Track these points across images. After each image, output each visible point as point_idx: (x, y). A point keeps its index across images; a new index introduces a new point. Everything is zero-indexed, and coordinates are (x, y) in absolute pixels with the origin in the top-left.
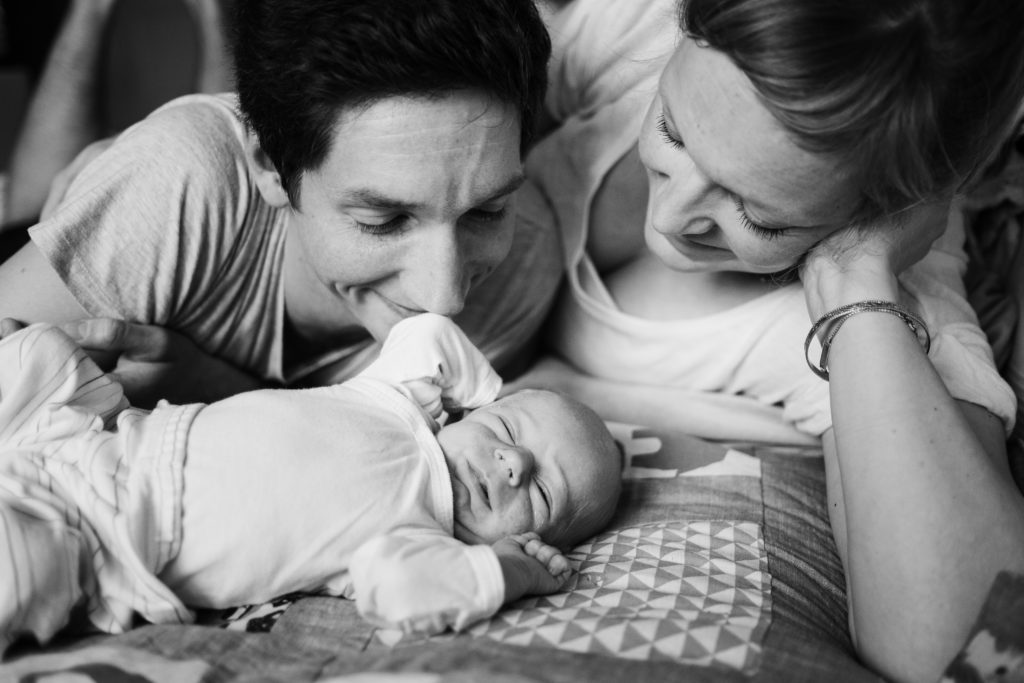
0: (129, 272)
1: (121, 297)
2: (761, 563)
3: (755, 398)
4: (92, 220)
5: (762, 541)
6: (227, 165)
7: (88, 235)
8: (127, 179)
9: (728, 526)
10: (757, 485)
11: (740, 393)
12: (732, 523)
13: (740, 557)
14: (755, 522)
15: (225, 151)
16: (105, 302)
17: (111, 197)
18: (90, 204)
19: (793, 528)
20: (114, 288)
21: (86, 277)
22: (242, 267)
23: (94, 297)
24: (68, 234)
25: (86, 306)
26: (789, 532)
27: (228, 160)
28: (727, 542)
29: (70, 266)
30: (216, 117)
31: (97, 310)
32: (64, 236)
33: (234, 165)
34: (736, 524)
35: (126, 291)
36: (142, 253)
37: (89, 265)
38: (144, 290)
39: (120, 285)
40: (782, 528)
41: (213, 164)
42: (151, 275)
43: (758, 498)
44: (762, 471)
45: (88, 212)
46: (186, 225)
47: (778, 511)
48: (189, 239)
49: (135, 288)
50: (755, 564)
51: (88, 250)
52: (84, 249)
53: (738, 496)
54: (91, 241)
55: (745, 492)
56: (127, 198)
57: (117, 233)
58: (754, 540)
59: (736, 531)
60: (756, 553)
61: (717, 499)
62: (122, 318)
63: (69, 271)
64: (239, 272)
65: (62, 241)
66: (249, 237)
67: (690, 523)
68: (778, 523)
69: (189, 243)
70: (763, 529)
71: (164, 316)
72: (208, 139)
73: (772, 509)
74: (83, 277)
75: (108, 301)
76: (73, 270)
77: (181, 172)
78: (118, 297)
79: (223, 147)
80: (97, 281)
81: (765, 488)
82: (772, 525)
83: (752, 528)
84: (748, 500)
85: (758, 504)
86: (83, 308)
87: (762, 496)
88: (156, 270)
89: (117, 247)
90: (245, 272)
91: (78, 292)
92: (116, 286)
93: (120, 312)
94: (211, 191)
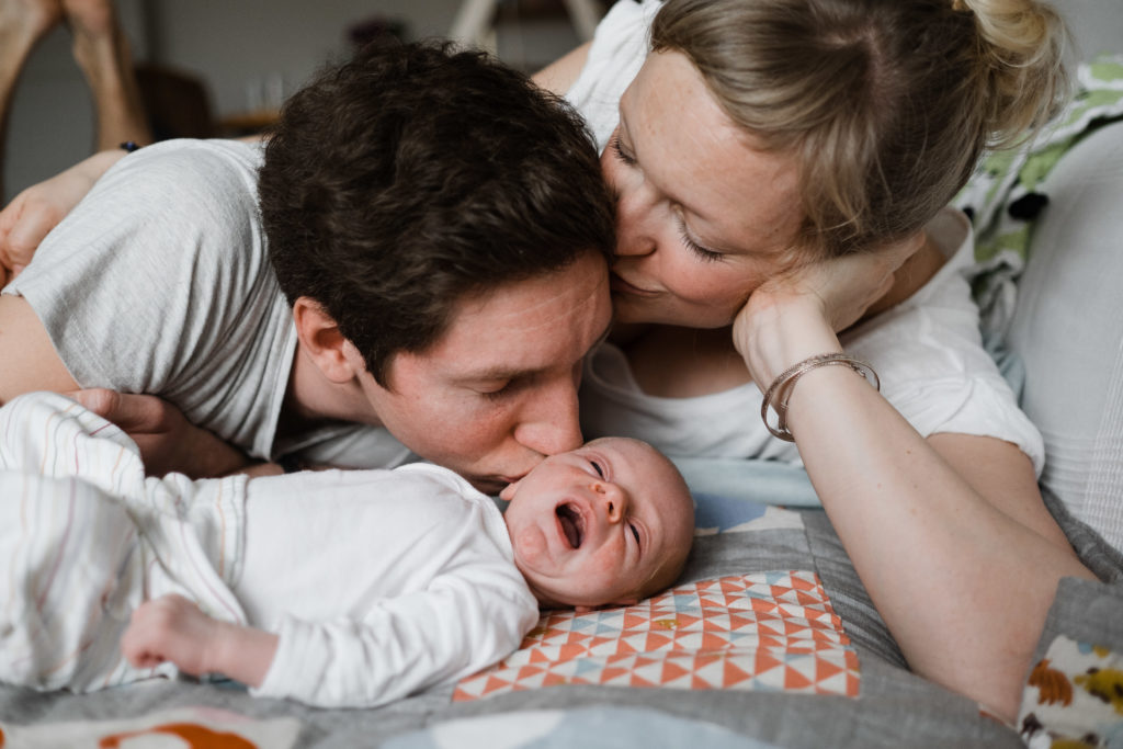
0: (129, 338)
1: (116, 366)
2: (826, 606)
3: (787, 462)
4: (91, 279)
5: (821, 587)
6: (242, 224)
7: (87, 295)
8: (132, 233)
9: (785, 575)
10: (802, 536)
11: (773, 459)
12: (787, 572)
13: (804, 601)
14: (809, 569)
15: (240, 208)
16: (98, 370)
17: (114, 254)
18: (92, 262)
19: (845, 574)
20: (110, 355)
21: (80, 342)
22: (245, 335)
23: (86, 363)
24: (67, 294)
25: (77, 373)
26: (843, 578)
27: (243, 219)
28: (787, 590)
29: (64, 329)
30: (227, 169)
31: (88, 377)
32: (62, 296)
33: (249, 224)
34: (791, 573)
35: (123, 358)
36: (146, 317)
37: (85, 329)
38: (143, 357)
39: (117, 351)
40: (834, 575)
41: (228, 222)
42: (153, 342)
43: (805, 549)
44: (805, 523)
45: (89, 270)
46: (196, 288)
47: (828, 560)
48: (198, 304)
49: (133, 355)
50: (820, 607)
51: (84, 311)
52: (80, 311)
53: (785, 549)
54: (88, 302)
55: (791, 545)
56: (131, 256)
57: (119, 294)
58: (813, 586)
59: (794, 579)
60: (819, 597)
61: (765, 552)
62: (114, 388)
63: (62, 335)
64: (241, 340)
65: (60, 302)
66: (256, 303)
67: (744, 576)
68: (830, 570)
69: (198, 308)
70: (818, 576)
71: (158, 386)
72: (222, 195)
73: (822, 558)
74: (77, 341)
75: (102, 370)
76: (67, 333)
77: (194, 230)
78: (112, 365)
79: (238, 203)
80: (92, 346)
81: (811, 540)
82: (825, 572)
83: (808, 576)
84: (796, 552)
85: (808, 555)
86: (73, 377)
87: (810, 548)
88: (159, 335)
89: (117, 309)
90: (247, 340)
91: (70, 358)
92: (113, 352)
93: (112, 381)
94: (225, 252)
